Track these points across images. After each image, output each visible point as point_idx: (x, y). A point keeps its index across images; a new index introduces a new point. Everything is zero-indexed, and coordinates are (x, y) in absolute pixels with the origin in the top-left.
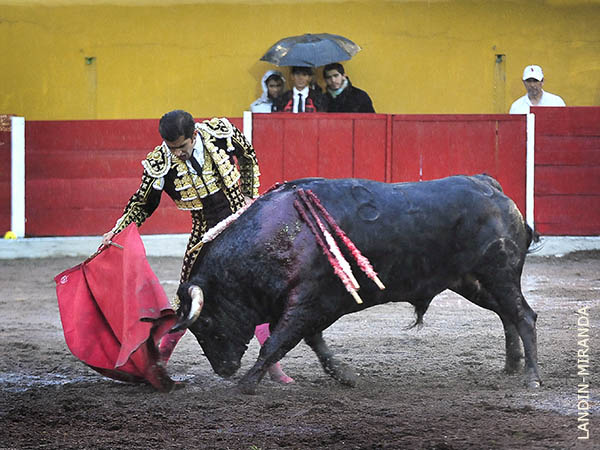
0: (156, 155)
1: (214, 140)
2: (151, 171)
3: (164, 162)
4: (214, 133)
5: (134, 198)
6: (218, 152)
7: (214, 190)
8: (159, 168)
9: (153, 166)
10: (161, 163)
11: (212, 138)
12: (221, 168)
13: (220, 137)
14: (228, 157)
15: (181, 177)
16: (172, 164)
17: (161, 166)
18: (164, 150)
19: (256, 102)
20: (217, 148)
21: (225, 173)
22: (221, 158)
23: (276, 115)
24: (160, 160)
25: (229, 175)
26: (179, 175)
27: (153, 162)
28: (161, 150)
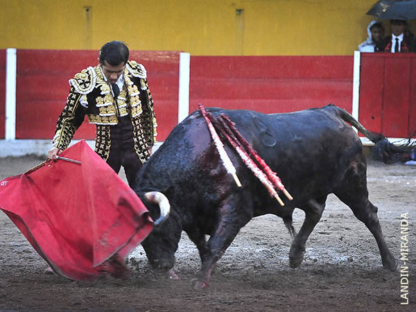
0: (84, 75)
1: (130, 76)
2: (78, 89)
3: (89, 82)
4: (132, 71)
5: (64, 114)
6: (132, 86)
7: (123, 113)
8: (85, 86)
9: (81, 84)
10: (87, 82)
11: (129, 74)
12: (132, 100)
13: (136, 76)
14: (139, 93)
15: (103, 96)
16: (97, 84)
17: (87, 85)
18: (90, 73)
19: (363, 44)
20: (132, 83)
21: (134, 105)
22: (134, 92)
23: (378, 54)
24: (86, 79)
25: (136, 107)
26: (102, 93)
27: (80, 81)
28: (87, 73)
